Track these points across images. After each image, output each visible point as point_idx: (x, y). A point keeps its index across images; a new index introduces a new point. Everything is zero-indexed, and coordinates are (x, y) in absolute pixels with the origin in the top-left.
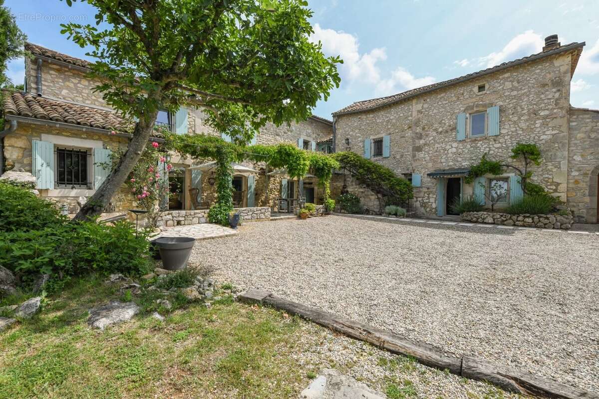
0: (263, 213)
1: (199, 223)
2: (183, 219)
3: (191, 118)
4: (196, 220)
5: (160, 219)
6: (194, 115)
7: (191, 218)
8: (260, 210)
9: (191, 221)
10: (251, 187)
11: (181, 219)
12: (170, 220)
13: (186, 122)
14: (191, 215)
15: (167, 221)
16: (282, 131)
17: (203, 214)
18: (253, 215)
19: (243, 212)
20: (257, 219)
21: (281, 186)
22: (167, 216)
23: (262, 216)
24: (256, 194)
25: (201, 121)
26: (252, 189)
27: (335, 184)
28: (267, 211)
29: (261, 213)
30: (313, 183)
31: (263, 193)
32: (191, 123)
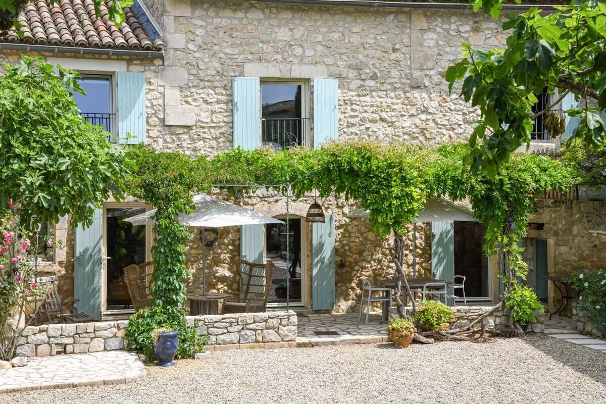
0: (273, 328)
1: (105, 350)
2: (71, 340)
3: (154, 90)
4: (98, 343)
5: (22, 340)
6: (162, 83)
7: (88, 340)
8: (266, 321)
9: (86, 346)
10: (321, 246)
11: (65, 341)
12: (43, 343)
13: (142, 104)
14: (86, 333)
15: (37, 345)
16: (432, 72)
17: (115, 330)
18: (243, 333)
19: (216, 325)
20: (257, 341)
21: (429, 237)
22: (38, 336)
23: (271, 335)
24: (341, 265)
25: (178, 93)
26: (327, 253)
27: (595, 233)
28: (284, 322)
29: (267, 328)
30: (546, 226)
31: (364, 260)
32: (155, 102)
